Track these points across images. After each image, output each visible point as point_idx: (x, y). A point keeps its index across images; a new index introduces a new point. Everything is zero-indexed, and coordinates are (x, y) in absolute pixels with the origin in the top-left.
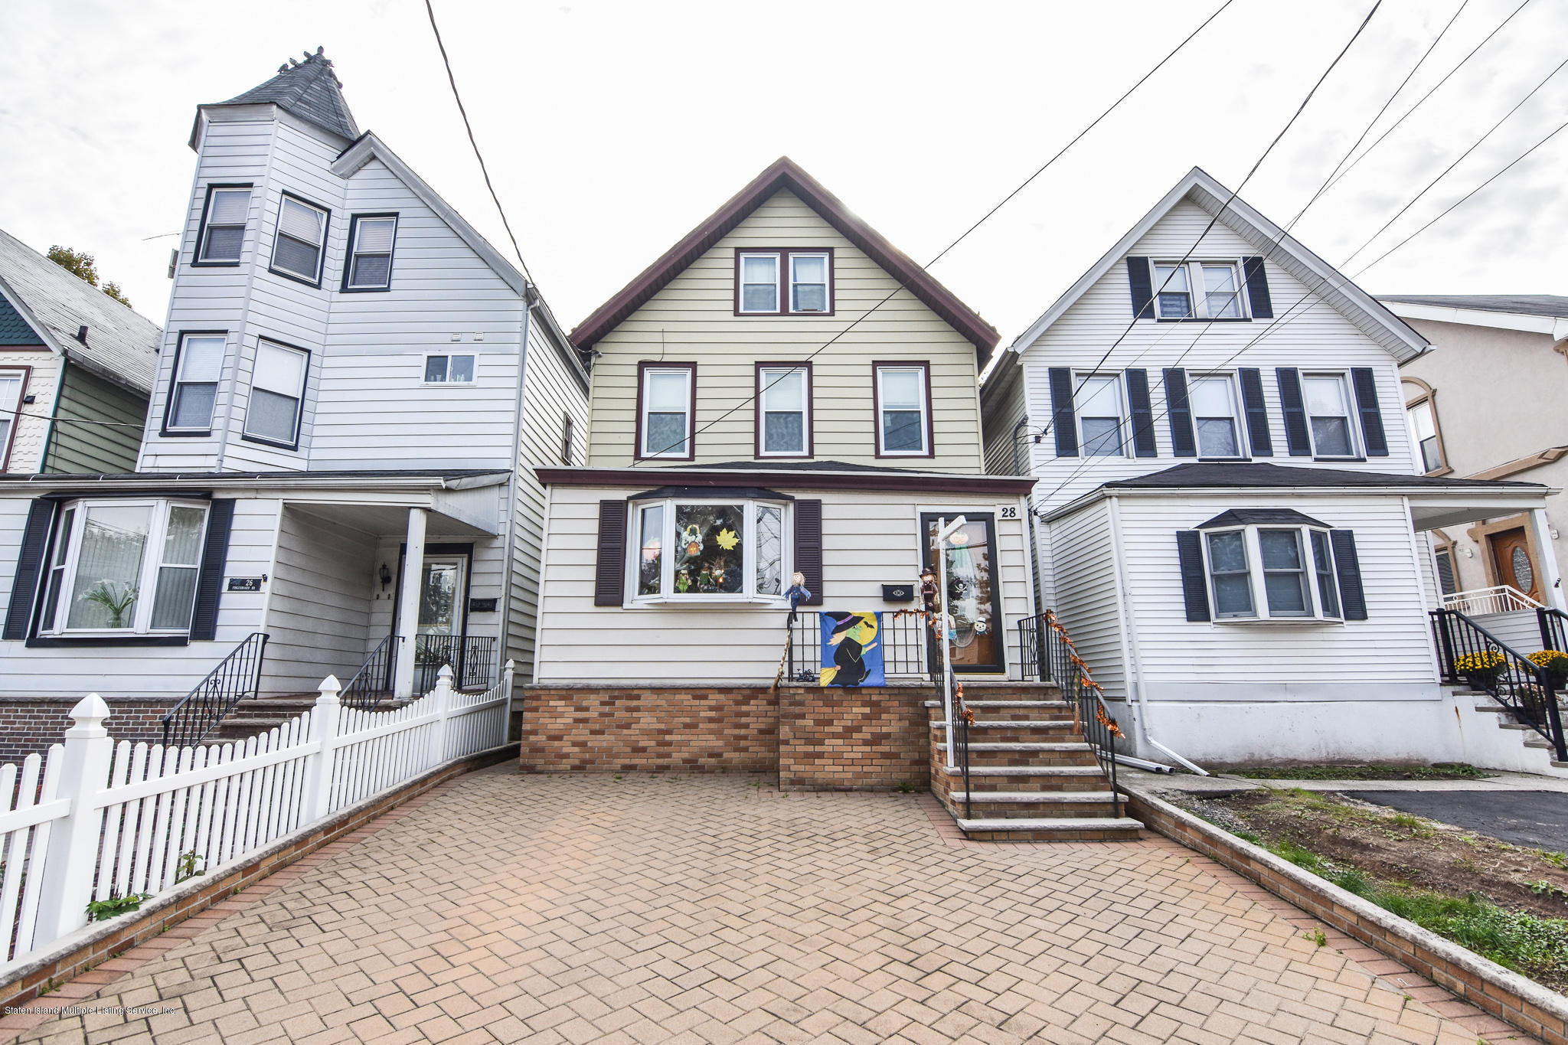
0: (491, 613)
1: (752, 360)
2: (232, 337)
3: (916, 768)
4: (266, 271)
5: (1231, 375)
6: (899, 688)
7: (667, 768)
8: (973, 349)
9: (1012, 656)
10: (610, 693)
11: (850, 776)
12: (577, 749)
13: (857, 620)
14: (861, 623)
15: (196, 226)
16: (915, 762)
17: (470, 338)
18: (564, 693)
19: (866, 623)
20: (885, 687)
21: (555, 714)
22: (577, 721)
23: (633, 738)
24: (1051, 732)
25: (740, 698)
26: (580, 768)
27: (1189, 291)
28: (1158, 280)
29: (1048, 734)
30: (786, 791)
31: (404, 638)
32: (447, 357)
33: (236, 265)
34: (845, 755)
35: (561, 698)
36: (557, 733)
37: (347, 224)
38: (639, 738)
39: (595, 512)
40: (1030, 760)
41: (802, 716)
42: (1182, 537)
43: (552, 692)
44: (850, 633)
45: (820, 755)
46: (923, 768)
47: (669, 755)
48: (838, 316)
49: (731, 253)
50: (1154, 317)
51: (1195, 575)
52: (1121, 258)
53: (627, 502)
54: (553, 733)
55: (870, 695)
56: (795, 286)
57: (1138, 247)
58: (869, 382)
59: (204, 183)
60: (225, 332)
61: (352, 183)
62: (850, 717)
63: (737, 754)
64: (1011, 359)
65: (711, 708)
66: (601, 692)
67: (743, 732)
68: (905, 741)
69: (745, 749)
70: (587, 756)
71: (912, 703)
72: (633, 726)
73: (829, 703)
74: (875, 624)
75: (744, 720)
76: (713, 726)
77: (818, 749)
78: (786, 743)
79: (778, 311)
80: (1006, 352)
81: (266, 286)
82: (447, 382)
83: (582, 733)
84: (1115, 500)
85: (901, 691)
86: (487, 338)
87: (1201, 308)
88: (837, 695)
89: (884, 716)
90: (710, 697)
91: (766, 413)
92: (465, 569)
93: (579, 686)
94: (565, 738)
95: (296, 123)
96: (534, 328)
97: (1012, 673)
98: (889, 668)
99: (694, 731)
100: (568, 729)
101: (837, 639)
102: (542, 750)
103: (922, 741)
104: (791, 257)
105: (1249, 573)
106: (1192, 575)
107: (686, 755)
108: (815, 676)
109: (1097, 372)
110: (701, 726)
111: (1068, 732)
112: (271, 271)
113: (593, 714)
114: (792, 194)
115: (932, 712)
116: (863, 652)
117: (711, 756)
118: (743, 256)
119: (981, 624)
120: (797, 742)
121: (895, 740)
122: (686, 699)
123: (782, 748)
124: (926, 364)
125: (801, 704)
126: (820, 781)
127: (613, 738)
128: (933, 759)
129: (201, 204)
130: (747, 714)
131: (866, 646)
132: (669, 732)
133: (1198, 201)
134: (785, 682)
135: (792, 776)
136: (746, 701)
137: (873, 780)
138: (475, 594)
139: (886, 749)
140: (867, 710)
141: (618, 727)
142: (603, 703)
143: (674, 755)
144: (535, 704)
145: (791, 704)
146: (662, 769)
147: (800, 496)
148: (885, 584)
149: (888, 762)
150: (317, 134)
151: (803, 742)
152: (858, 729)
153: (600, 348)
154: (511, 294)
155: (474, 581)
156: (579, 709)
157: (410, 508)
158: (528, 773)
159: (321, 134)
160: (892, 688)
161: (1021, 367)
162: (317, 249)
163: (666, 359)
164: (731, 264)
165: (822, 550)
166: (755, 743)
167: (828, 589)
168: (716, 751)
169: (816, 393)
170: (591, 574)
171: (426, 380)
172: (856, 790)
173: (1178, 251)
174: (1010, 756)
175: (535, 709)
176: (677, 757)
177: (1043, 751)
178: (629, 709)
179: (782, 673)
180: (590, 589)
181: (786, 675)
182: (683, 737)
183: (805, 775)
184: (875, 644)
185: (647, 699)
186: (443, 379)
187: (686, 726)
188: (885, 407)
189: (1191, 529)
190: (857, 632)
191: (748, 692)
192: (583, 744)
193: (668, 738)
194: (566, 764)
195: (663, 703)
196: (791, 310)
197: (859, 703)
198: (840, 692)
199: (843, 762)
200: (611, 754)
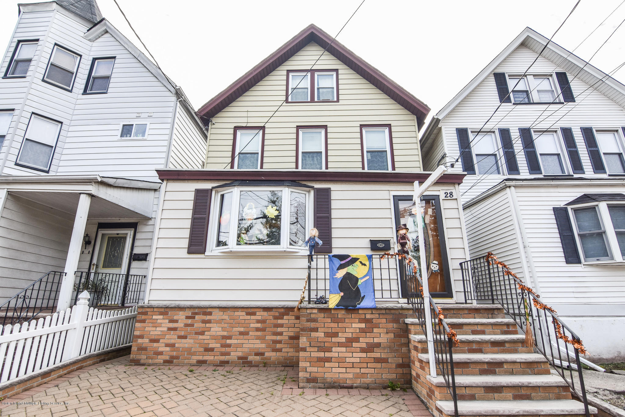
0: (145, 261)
1: (295, 125)
2: (16, 112)
3: (400, 370)
4: (41, 81)
5: (556, 132)
6: (386, 309)
7: (227, 362)
8: (415, 117)
9: (457, 286)
10: (192, 311)
11: (351, 376)
12: (168, 349)
13: (354, 260)
14: (358, 263)
15: (8, 59)
16: (399, 366)
17: (146, 115)
18: (163, 310)
19: (361, 262)
20: (376, 309)
21: (156, 325)
22: (170, 329)
23: (206, 342)
24: (507, 345)
25: (277, 314)
26: (168, 362)
27: (528, 89)
28: (511, 84)
29: (504, 346)
30: (303, 388)
31: (66, 273)
32: (133, 125)
33: (24, 77)
34: (348, 360)
35: (161, 314)
36: (156, 337)
37: (90, 63)
38: (210, 341)
39: (192, 196)
40: (497, 370)
41: (316, 330)
42: (556, 210)
43: (155, 310)
44: (350, 269)
45: (329, 360)
46: (405, 370)
47: (228, 354)
48: (341, 102)
49: (285, 73)
50: (511, 102)
51: (568, 234)
52: (491, 73)
53: (211, 190)
54: (153, 337)
55: (365, 314)
56: (318, 89)
57: (498, 68)
58: (358, 135)
59: (16, 40)
60: (13, 110)
61: (95, 44)
62: (351, 330)
63: (274, 354)
64: (436, 122)
65: (258, 321)
66: (187, 310)
67: (279, 338)
68: (391, 349)
69: (280, 350)
70: (175, 354)
71: (396, 320)
72: (206, 333)
73: (335, 320)
74: (367, 263)
75: (279, 330)
76: (259, 333)
77: (328, 355)
78: (304, 350)
79: (309, 100)
80: (433, 118)
81: (39, 88)
82: (132, 138)
83: (172, 338)
84: (512, 188)
85: (387, 311)
86: (155, 115)
87: (535, 97)
88: (341, 314)
89: (375, 330)
90: (258, 313)
91: (303, 153)
92: (132, 236)
93: (172, 306)
94: (161, 341)
95: (66, 13)
96: (180, 110)
97: (458, 297)
98: (378, 294)
99: (246, 337)
100: (163, 335)
101: (341, 274)
102: (145, 349)
103: (404, 349)
104: (316, 74)
105: (605, 232)
106: (566, 234)
107: (240, 354)
108: (327, 300)
109: (482, 130)
110: (251, 333)
111: (520, 345)
112: (43, 80)
113: (180, 325)
114: (317, 45)
115: (412, 328)
116: (359, 283)
117: (256, 354)
118: (291, 74)
119: (435, 266)
120: (312, 349)
121: (384, 348)
122: (241, 314)
123: (302, 354)
124: (389, 126)
125: (315, 320)
126: (328, 380)
127: (192, 341)
128: (414, 364)
129: (12, 49)
130: (281, 326)
131: (362, 278)
132: (230, 338)
133: (529, 45)
134: (305, 304)
135: (308, 376)
136: (281, 317)
137: (368, 380)
138: (136, 251)
139: (378, 355)
140: (363, 325)
141: (196, 333)
142: (187, 318)
143: (232, 354)
144: (143, 317)
145: (308, 321)
146: (223, 363)
147: (318, 186)
148: (372, 239)
149: (379, 365)
150: (78, 19)
151: (316, 349)
152: (357, 340)
153: (214, 120)
154: (169, 94)
155: (137, 243)
156: (172, 321)
157: (80, 193)
158: (135, 365)
159: (80, 19)
160: (381, 309)
161: (441, 128)
162: (73, 73)
163: (249, 125)
164: (285, 78)
165: (331, 218)
166: (286, 346)
167: (335, 243)
168: (261, 351)
169: (329, 141)
170: (187, 233)
171: (121, 137)
172: (356, 388)
173: (521, 70)
174: (479, 367)
175: (143, 321)
176: (234, 355)
177: (507, 362)
178: (204, 322)
179: (304, 298)
180: (185, 243)
181: (307, 299)
182: (239, 341)
183: (317, 375)
184: (368, 277)
185: (217, 315)
186: (130, 136)
187: (241, 333)
188: (367, 149)
189: (562, 206)
190: (355, 268)
191: (283, 310)
192: (172, 345)
193: (228, 341)
194: (160, 359)
195: (226, 317)
196: (316, 100)
197: (357, 320)
198: (343, 312)
199: (345, 365)
200: (190, 352)
